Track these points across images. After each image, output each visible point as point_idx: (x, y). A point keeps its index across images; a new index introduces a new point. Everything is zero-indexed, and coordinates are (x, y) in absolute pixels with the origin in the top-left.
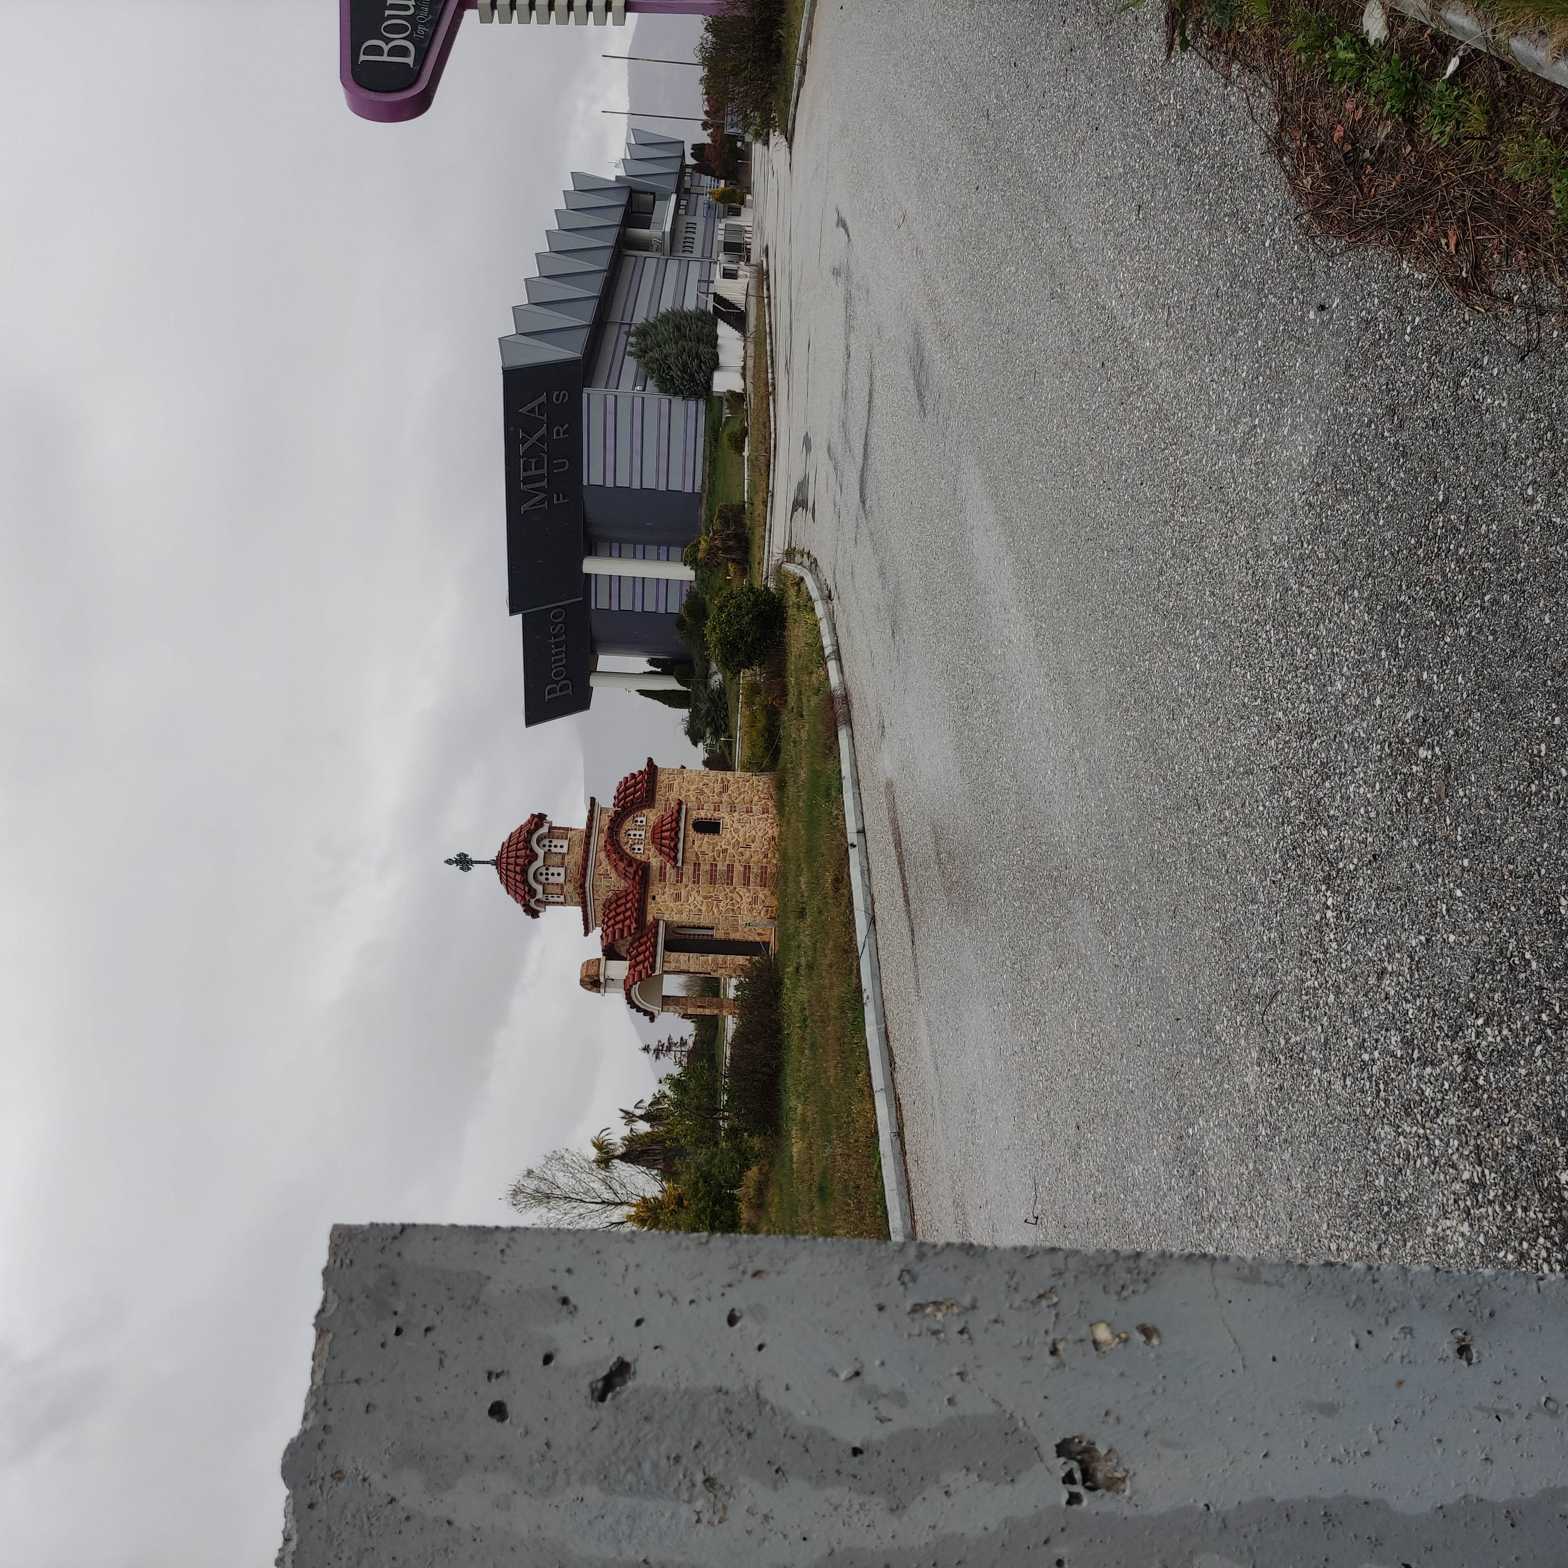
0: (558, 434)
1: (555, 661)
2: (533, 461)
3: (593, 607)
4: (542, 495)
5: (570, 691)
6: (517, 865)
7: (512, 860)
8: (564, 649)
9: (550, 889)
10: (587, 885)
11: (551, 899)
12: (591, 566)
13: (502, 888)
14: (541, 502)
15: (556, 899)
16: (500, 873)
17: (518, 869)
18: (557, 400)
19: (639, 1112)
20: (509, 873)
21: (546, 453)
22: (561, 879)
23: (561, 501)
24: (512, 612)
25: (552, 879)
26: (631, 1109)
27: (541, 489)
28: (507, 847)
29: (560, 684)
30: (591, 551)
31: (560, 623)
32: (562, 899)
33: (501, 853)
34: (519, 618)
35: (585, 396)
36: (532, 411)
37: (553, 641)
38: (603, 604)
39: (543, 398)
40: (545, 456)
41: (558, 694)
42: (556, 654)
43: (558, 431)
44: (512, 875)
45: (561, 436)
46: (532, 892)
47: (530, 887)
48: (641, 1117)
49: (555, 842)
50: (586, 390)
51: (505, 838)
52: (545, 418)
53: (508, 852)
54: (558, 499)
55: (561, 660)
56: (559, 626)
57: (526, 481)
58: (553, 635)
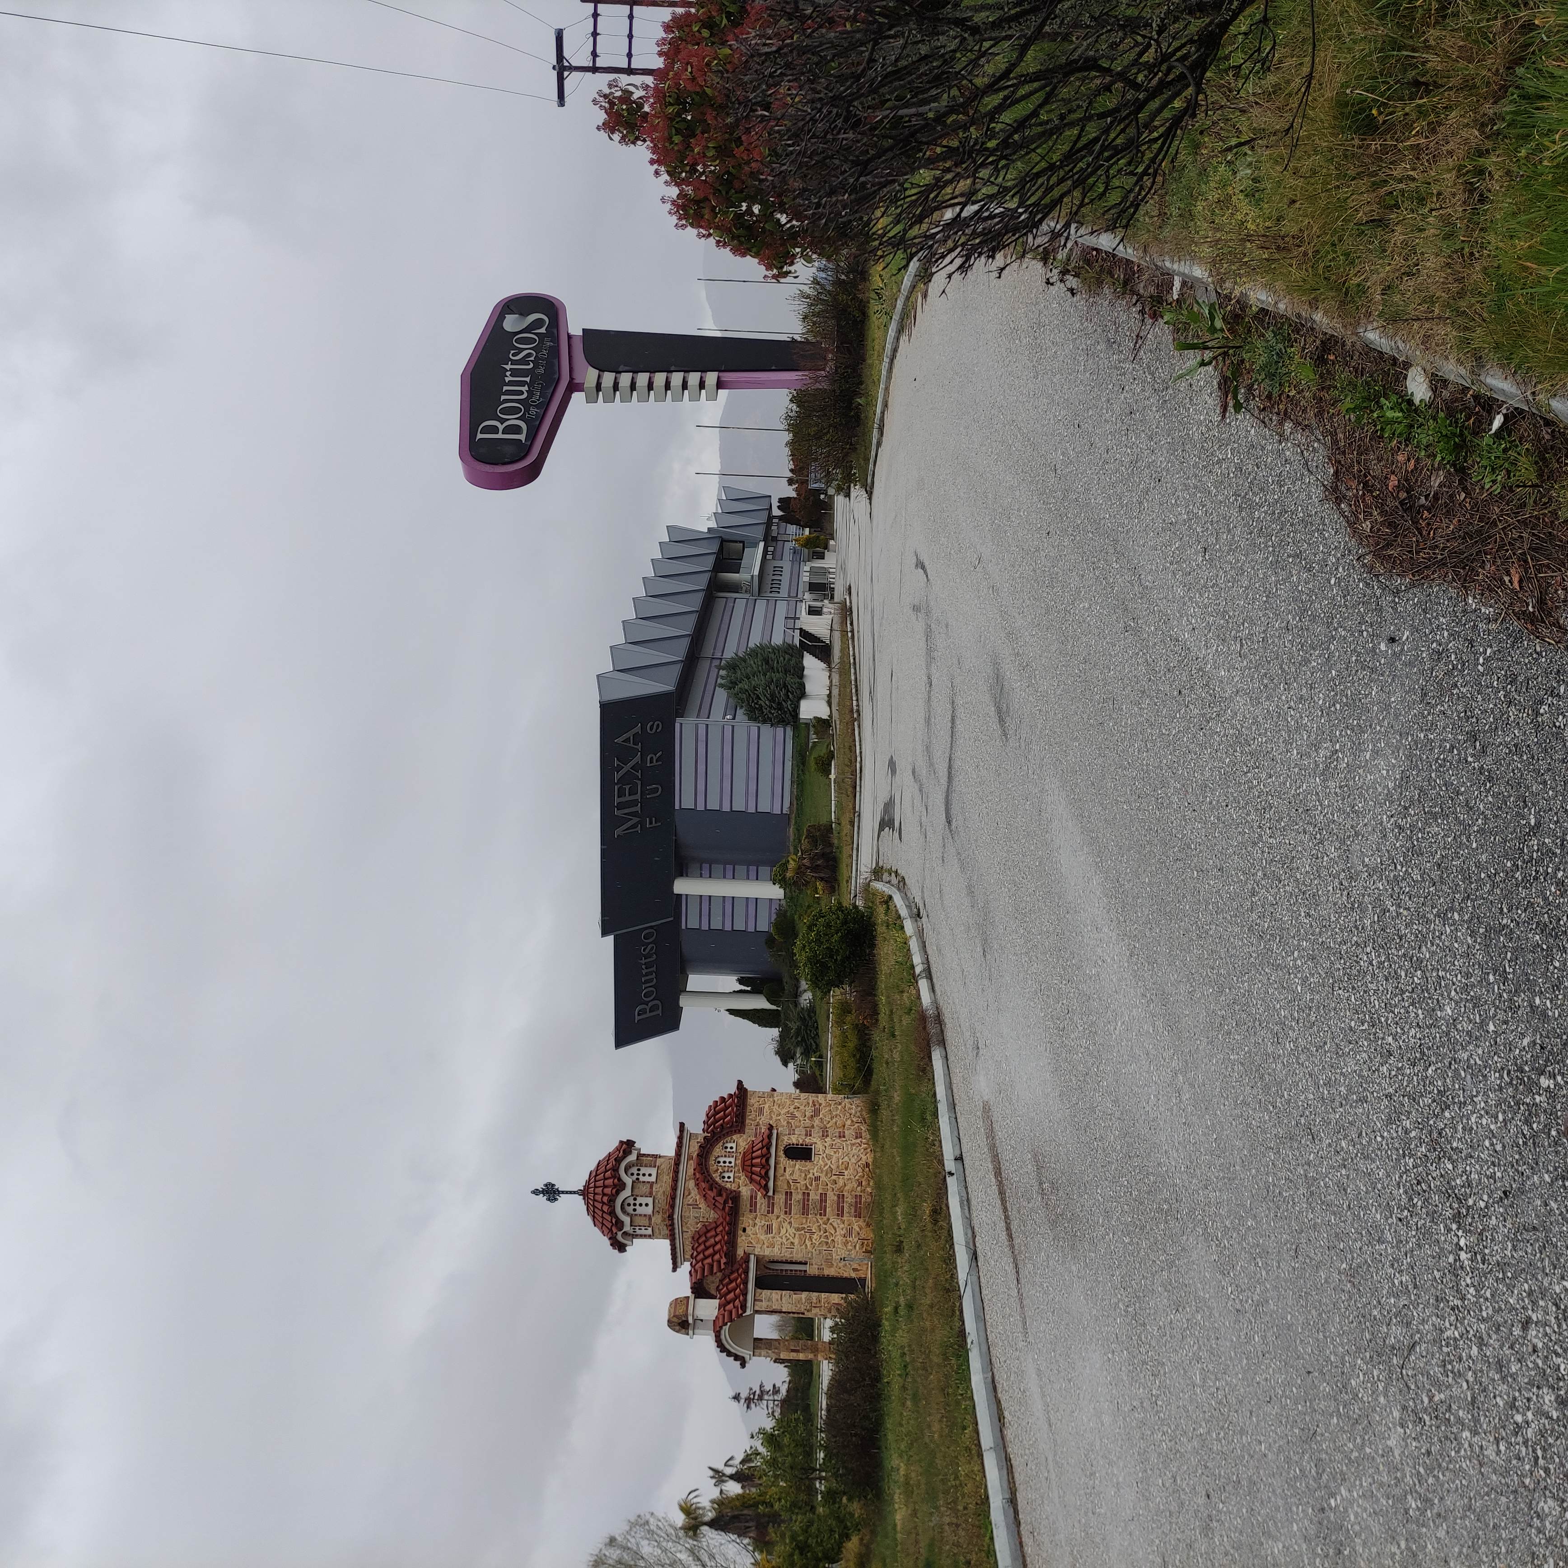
0: (651, 762)
1: (646, 982)
2: (627, 787)
3: (683, 927)
4: (635, 820)
5: (659, 1012)
6: (604, 1195)
7: (599, 1190)
8: (654, 969)
9: (638, 1221)
10: (675, 1217)
11: (638, 1232)
12: (681, 886)
13: (589, 1219)
14: (634, 826)
15: (643, 1232)
16: (587, 1204)
17: (605, 1199)
18: (651, 729)
19: (729, 1471)
20: (596, 1204)
21: (639, 779)
22: (649, 1210)
23: (654, 824)
24: (604, 933)
25: (640, 1210)
26: (720, 1466)
27: (634, 814)
28: (594, 1176)
29: (650, 1004)
30: (682, 872)
31: (651, 943)
32: (649, 1231)
33: (588, 1182)
34: (610, 939)
35: (677, 726)
36: (627, 740)
37: (643, 961)
38: (693, 923)
39: (638, 728)
40: (639, 782)
41: (648, 1015)
42: (647, 974)
43: (652, 758)
44: (599, 1205)
45: (655, 763)
46: (619, 1224)
47: (618, 1219)
48: (732, 1477)
49: (643, 1170)
50: (679, 720)
51: (593, 1167)
52: (639, 747)
53: (595, 1181)
54: (651, 823)
55: (651, 980)
56: (650, 947)
57: (620, 806)
58: (644, 955)
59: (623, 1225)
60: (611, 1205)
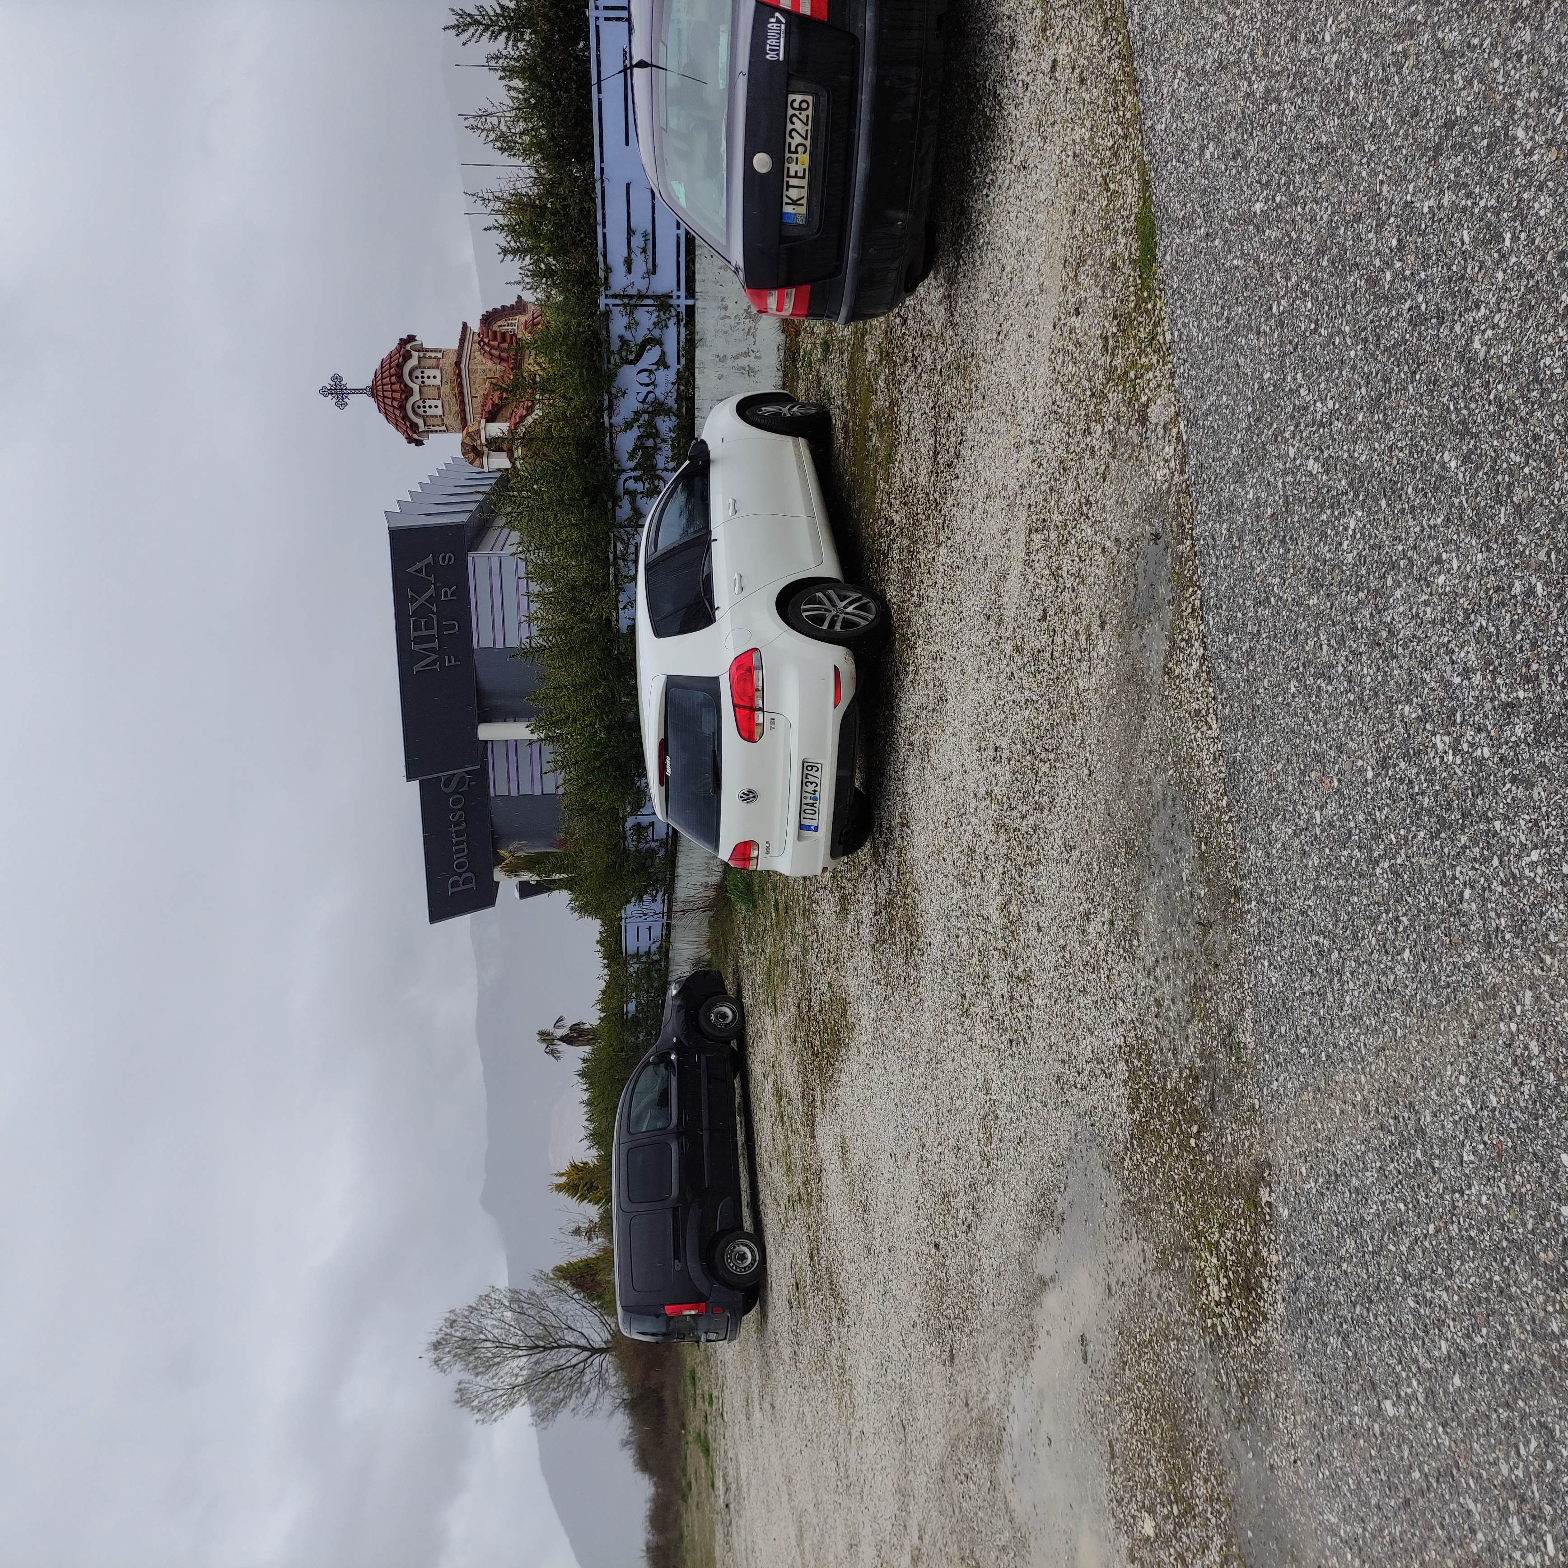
0: (446, 596)
1: (458, 852)
2: (423, 621)
3: (492, 795)
4: (434, 657)
5: (473, 885)
8: (464, 838)
12: (487, 732)
14: (433, 663)
18: (443, 561)
21: (433, 613)
23: (453, 663)
24: (410, 777)
27: (432, 650)
29: (464, 876)
33: (375, 384)
34: (416, 784)
35: (470, 560)
36: (419, 570)
37: (453, 829)
38: (502, 790)
39: (430, 559)
40: (435, 617)
41: (462, 888)
42: (458, 843)
43: (446, 592)
45: (449, 598)
50: (471, 555)
52: (432, 579)
54: (450, 662)
55: (463, 850)
56: (459, 813)
57: (418, 640)
58: (454, 823)
59: (417, 425)
60: (402, 408)
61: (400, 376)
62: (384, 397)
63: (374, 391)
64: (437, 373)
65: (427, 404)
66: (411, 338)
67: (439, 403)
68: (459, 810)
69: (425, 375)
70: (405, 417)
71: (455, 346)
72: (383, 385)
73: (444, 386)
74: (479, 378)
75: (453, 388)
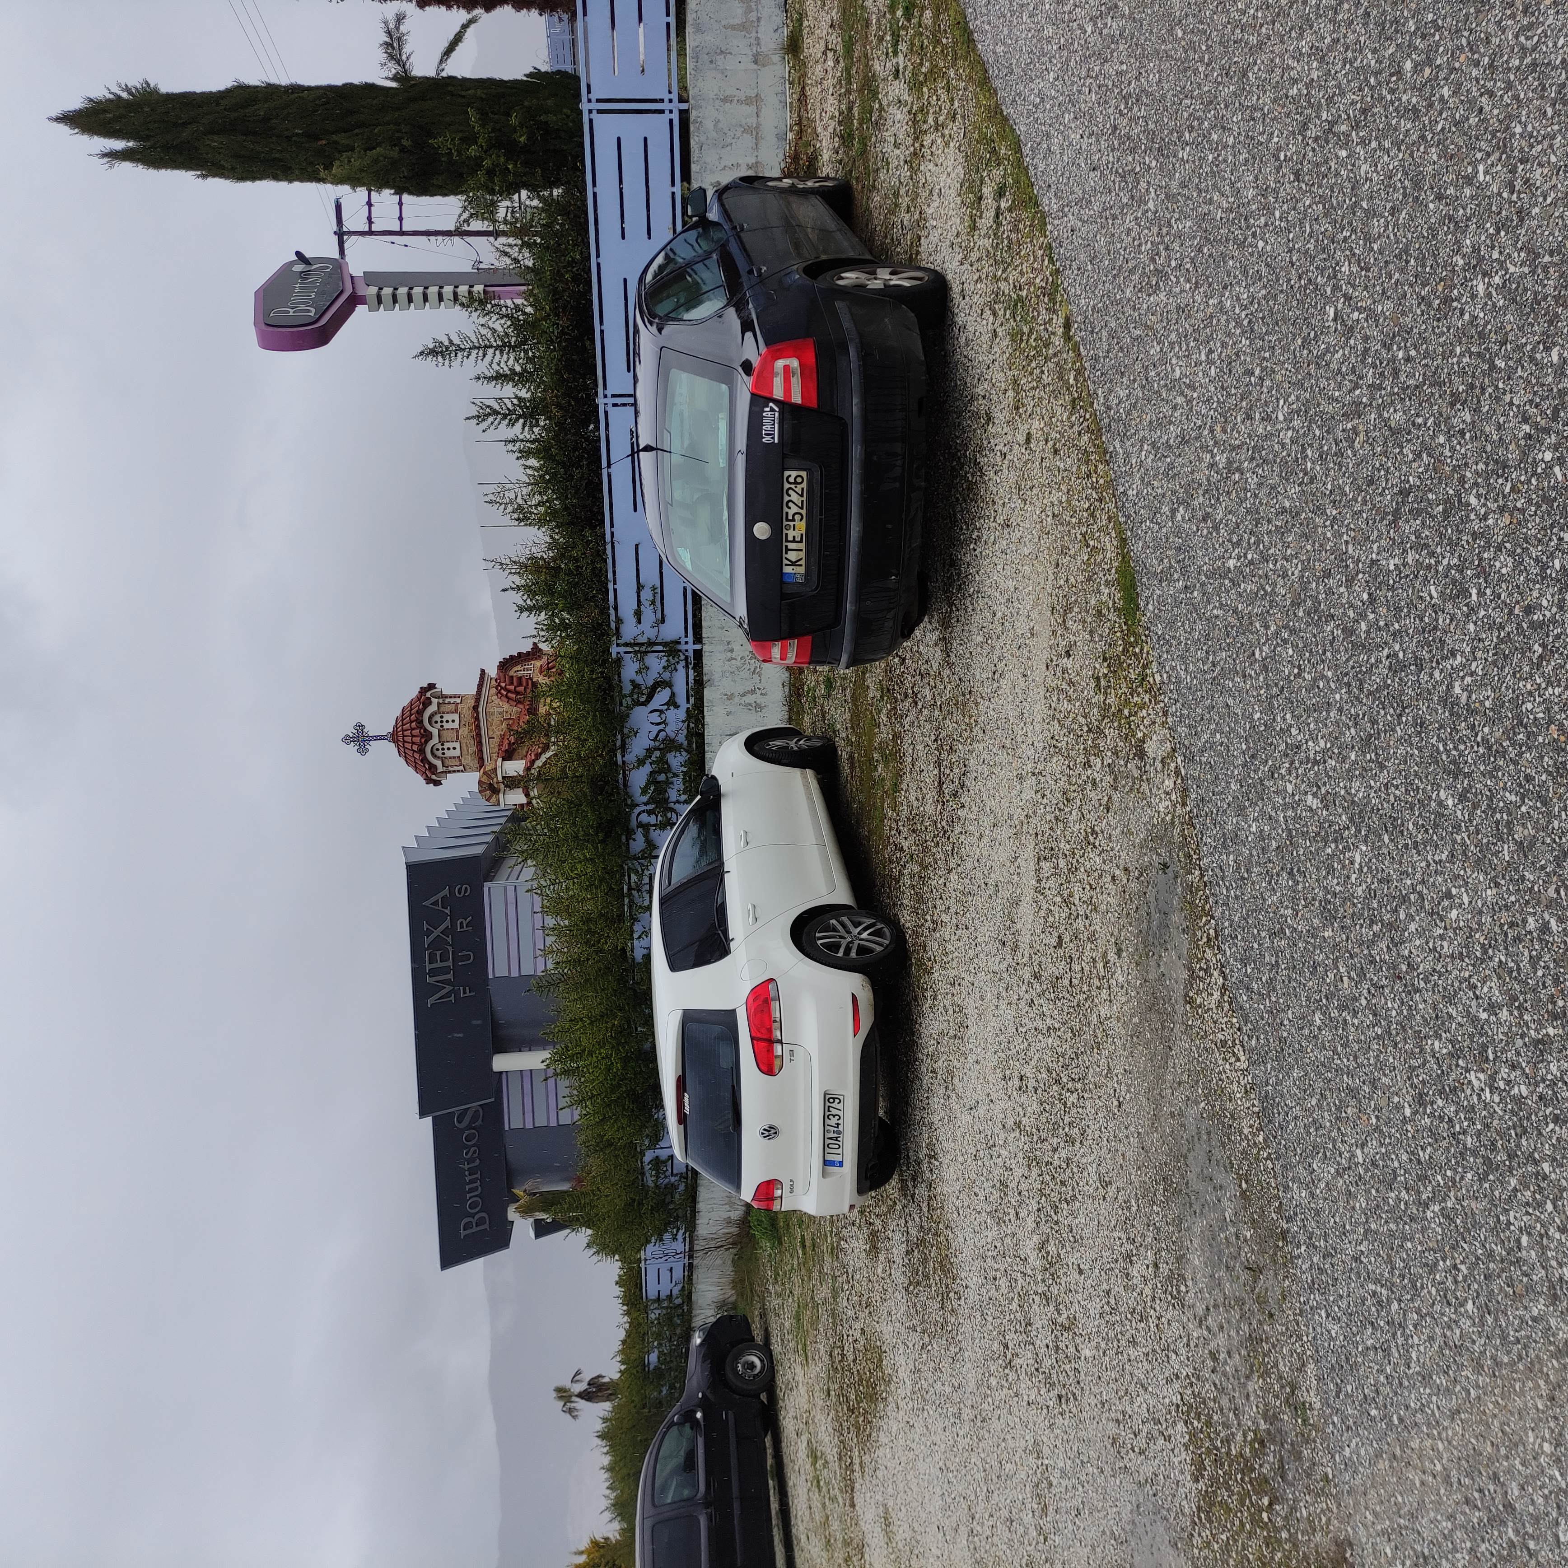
0: (462, 927)
1: (471, 1190)
2: (438, 953)
3: (507, 1128)
4: (448, 988)
5: (487, 1226)
8: (478, 1175)
12: (501, 1063)
14: (448, 995)
18: (460, 893)
21: (450, 945)
23: (468, 994)
24: (423, 1114)
27: (447, 982)
29: (477, 1217)
34: (428, 1120)
35: (486, 890)
36: (435, 903)
37: (466, 1167)
38: (516, 1123)
39: (446, 891)
40: (450, 948)
41: (475, 1229)
42: (471, 1182)
43: (461, 923)
45: (465, 929)
50: (487, 885)
52: (447, 911)
54: (465, 993)
55: (476, 1189)
56: (472, 1149)
57: (433, 973)
58: (466, 1160)
59: (435, 767)
60: (422, 751)
61: (420, 722)
62: (404, 742)
63: (394, 737)
64: (456, 717)
65: (446, 745)
66: (432, 686)
67: (457, 745)
68: (473, 1146)
69: (444, 720)
70: (424, 760)
71: (473, 691)
72: (403, 730)
73: (463, 729)
74: (496, 719)
75: (471, 731)
